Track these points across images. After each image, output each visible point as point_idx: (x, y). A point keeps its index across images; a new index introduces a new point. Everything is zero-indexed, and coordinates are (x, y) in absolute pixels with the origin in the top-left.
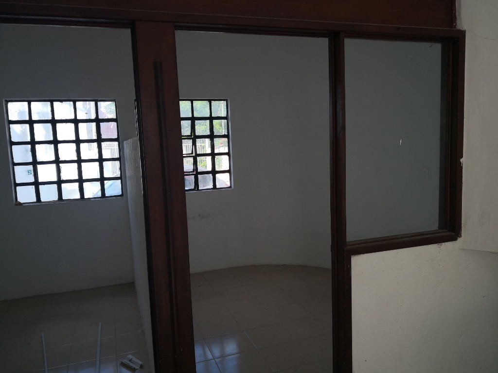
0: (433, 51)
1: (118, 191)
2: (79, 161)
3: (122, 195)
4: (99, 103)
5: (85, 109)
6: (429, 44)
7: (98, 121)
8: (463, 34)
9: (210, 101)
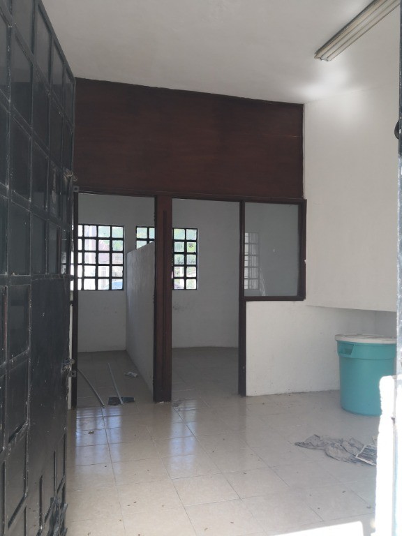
0: (294, 209)
1: (120, 287)
2: (97, 265)
3: (123, 289)
4: (113, 227)
5: (104, 231)
6: (288, 205)
7: (111, 239)
8: (306, 201)
9: (185, 229)
